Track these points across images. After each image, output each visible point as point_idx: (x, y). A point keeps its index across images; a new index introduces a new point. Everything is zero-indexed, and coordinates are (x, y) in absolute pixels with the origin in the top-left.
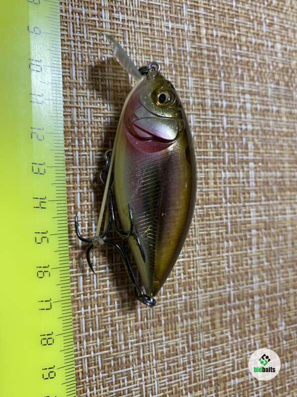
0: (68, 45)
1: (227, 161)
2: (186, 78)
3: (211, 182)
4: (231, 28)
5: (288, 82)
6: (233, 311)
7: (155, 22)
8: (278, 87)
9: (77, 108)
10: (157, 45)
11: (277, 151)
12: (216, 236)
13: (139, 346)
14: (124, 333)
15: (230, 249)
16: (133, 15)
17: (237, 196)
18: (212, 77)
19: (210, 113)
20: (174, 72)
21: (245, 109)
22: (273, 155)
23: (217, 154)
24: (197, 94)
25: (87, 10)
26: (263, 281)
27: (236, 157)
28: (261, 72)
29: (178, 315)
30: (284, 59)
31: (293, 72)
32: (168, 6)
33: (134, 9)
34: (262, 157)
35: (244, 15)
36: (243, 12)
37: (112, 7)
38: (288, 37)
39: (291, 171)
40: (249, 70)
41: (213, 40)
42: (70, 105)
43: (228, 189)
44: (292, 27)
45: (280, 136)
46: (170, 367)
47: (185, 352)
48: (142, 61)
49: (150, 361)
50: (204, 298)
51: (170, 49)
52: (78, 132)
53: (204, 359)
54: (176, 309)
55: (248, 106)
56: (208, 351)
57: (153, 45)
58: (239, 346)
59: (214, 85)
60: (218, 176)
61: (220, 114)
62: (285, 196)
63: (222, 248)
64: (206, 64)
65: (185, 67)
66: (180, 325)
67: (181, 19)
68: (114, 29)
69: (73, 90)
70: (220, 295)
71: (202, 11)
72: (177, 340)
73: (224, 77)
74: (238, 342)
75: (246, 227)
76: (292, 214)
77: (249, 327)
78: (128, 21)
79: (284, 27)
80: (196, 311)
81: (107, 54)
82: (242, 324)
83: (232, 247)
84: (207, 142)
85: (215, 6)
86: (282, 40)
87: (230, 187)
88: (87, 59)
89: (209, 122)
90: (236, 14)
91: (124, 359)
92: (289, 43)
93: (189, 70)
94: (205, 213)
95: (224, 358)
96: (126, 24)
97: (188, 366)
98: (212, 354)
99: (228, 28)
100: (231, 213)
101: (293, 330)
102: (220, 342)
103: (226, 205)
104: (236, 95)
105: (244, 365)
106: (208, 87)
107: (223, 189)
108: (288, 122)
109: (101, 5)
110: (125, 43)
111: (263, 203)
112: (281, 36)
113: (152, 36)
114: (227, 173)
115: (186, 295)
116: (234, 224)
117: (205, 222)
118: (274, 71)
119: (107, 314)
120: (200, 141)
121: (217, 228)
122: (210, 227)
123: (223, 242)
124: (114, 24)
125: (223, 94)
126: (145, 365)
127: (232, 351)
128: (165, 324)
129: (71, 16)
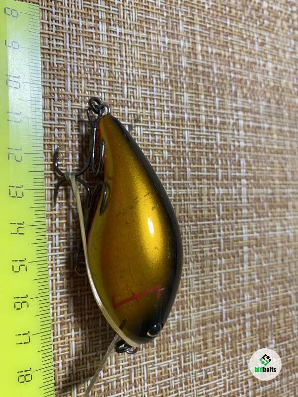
0: (64, 56)
1: (220, 178)
2: (181, 94)
3: (205, 198)
4: (225, 46)
5: (278, 100)
6: (225, 329)
7: (152, 37)
8: (269, 105)
9: (71, 121)
10: (153, 59)
11: (268, 168)
12: (209, 254)
13: (131, 369)
14: (115, 356)
15: (223, 267)
16: (130, 29)
17: (230, 212)
18: (207, 93)
19: (204, 129)
20: (170, 88)
21: (238, 126)
22: (265, 172)
23: (211, 170)
24: (192, 110)
25: (84, 22)
26: (254, 298)
27: (229, 174)
28: (254, 90)
29: (171, 335)
30: (275, 78)
31: (283, 91)
32: (165, 21)
33: (132, 23)
34: (254, 173)
35: (237, 34)
36: (237, 30)
37: (110, 19)
38: (278, 57)
39: (281, 188)
40: (242, 87)
41: (208, 57)
42: (64, 118)
43: (221, 205)
44: (282, 47)
45: (271, 153)
46: (162, 390)
47: (177, 373)
48: (138, 75)
49: (141, 385)
50: (196, 316)
51: (166, 64)
52: (72, 146)
53: (196, 381)
54: (169, 329)
55: (241, 122)
56: (199, 372)
57: (150, 59)
58: (231, 366)
59: (208, 101)
60: (212, 192)
61: (214, 130)
62: (275, 212)
63: (215, 266)
64: (201, 80)
65: (180, 82)
66: (172, 346)
67: (178, 35)
68: (111, 42)
69: (67, 102)
70: (213, 314)
71: (197, 28)
72: (169, 361)
73: (219, 93)
74: (229, 362)
75: (238, 244)
76: (281, 230)
77: (240, 345)
78: (125, 34)
79: (275, 47)
80: (188, 331)
81: (103, 66)
82: (234, 342)
83: (225, 265)
84: (200, 159)
85: (210, 24)
86: (273, 59)
87: (223, 203)
88: (83, 71)
89: (203, 138)
90: (231, 32)
91: (115, 384)
92: (280, 63)
93: (185, 86)
94: (199, 230)
95: (216, 379)
96: (123, 37)
97: (180, 388)
98: (204, 375)
99: (223, 46)
100: (224, 230)
101: (283, 348)
102: (212, 362)
103: (218, 222)
104: (229, 112)
105: (236, 385)
106: (203, 104)
107: (216, 205)
108: (278, 139)
109: (98, 17)
110: (121, 56)
111: (255, 219)
112: (272, 55)
113: (149, 51)
114: (220, 189)
115: (178, 314)
116: (227, 241)
117: (198, 239)
118: (266, 89)
119: (98, 336)
120: (194, 157)
121: (210, 245)
122: (203, 244)
123: (216, 259)
124: (110, 37)
125: (217, 111)
126: (137, 389)
127: (224, 371)
128: (157, 346)
129: (68, 27)
